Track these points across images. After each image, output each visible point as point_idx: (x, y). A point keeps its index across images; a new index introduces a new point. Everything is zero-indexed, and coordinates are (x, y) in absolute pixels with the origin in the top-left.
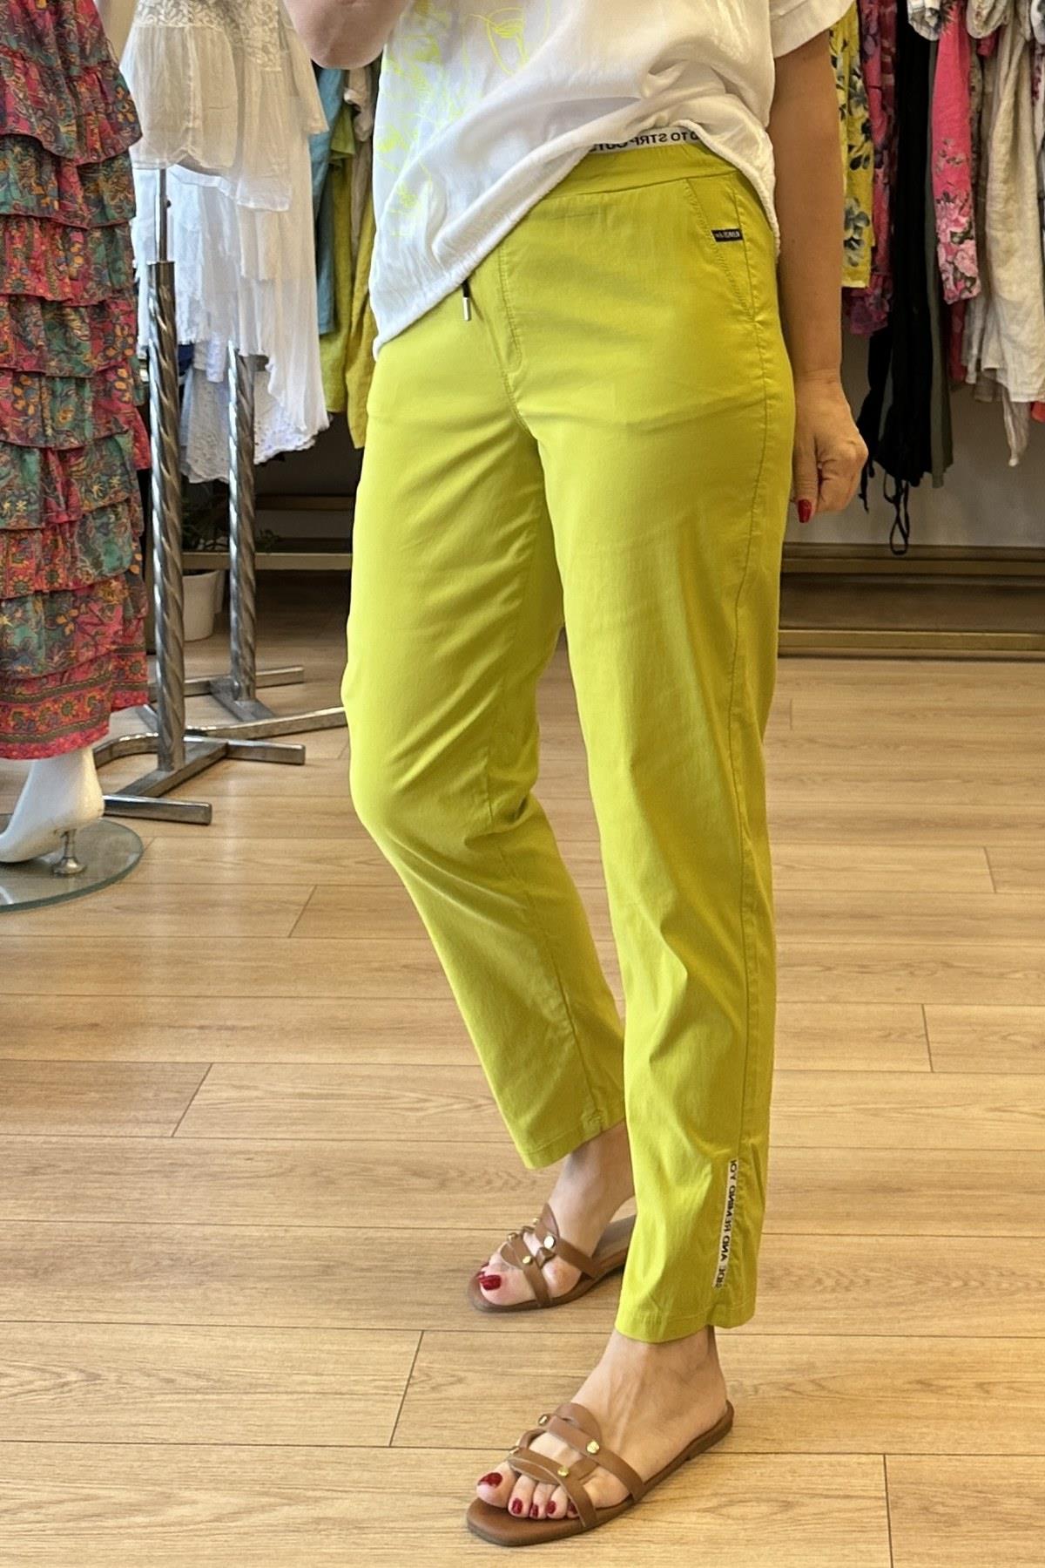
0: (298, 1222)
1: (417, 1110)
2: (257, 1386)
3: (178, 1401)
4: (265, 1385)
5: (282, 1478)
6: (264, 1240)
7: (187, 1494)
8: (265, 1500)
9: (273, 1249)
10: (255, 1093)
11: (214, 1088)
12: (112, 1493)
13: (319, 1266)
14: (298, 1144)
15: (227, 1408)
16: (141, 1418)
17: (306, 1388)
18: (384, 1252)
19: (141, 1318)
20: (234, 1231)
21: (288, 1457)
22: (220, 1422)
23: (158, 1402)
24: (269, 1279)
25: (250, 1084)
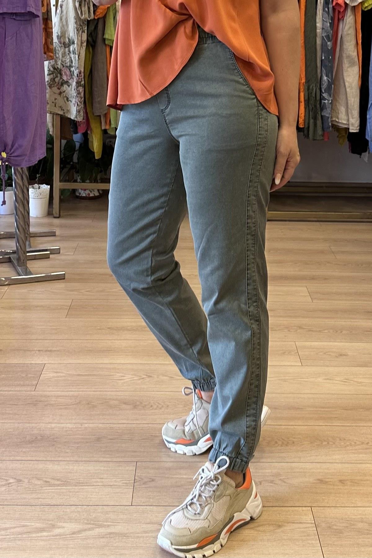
0: (86, 422)
1: (121, 380)
2: (80, 483)
3: (52, 489)
4: (83, 483)
5: (94, 518)
6: (74, 428)
7: (61, 524)
8: (89, 526)
9: (77, 432)
10: (62, 375)
11: (47, 373)
12: (33, 524)
13: (96, 438)
14: (81, 393)
15: (70, 492)
16: (39, 496)
17: (98, 484)
18: (117, 432)
19: (34, 459)
20: (63, 425)
21: (96, 510)
22: (68, 497)
23: (45, 490)
24: (78, 443)
25: (60, 371)
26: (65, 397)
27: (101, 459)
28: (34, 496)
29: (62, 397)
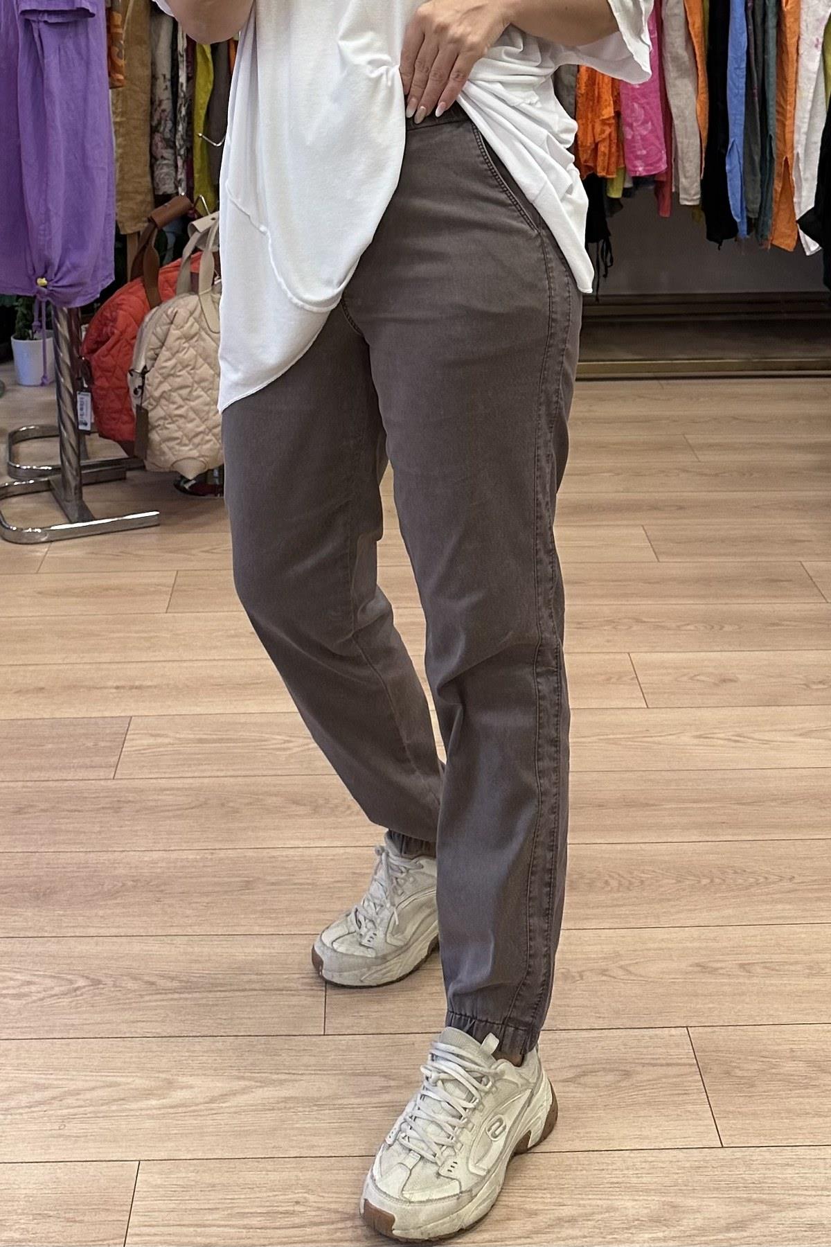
0: (219, 845)
1: (284, 749)
2: (216, 985)
3: (162, 1000)
4: (222, 985)
5: (252, 1064)
6: (197, 861)
7: (185, 1079)
8: (243, 1083)
9: (205, 869)
10: (166, 740)
11: (137, 737)
12: (130, 1080)
13: (241, 881)
14: (206, 780)
15: (199, 1005)
16: (138, 1015)
17: (253, 986)
18: (285, 868)
19: (122, 931)
20: (174, 855)
21: (253, 1046)
22: (196, 1017)
23: (147, 1002)
24: (207, 894)
25: (162, 732)
26: (175, 792)
27: (256, 930)
28: (127, 1016)
29: (168, 792)
